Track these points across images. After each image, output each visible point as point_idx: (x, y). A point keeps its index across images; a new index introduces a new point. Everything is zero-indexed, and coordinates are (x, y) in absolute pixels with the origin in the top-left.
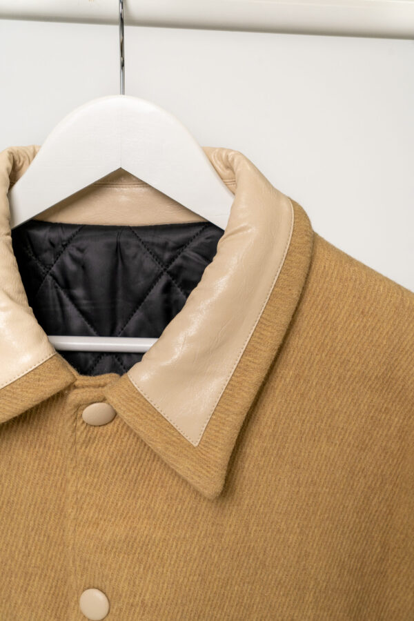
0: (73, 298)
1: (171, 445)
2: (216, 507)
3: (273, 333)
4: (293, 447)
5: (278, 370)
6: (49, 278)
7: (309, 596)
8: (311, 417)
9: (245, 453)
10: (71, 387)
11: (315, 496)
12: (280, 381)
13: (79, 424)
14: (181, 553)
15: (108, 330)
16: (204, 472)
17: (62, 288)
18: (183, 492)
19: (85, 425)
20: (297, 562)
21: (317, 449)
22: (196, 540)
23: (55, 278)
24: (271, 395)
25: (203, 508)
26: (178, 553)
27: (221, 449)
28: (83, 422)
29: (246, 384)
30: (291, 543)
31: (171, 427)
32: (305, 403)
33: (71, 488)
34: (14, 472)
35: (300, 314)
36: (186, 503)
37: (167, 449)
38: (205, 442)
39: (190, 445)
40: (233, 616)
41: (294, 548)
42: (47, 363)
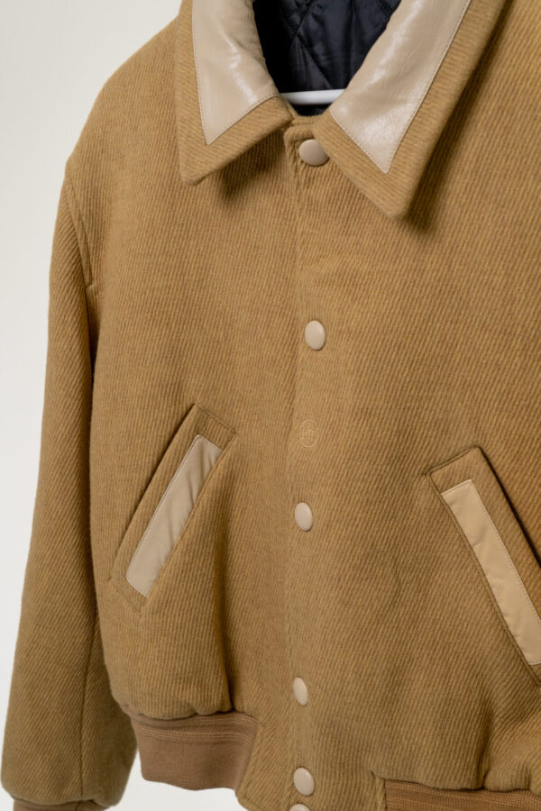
0: (314, 56)
1: (363, 171)
2: (417, 243)
3: (464, 58)
4: (497, 184)
5: (480, 102)
6: (297, 41)
7: (516, 343)
8: (515, 153)
9: (447, 189)
10: (288, 124)
11: (521, 237)
12: (482, 114)
13: (299, 162)
14: (384, 286)
15: (342, 84)
16: (389, 195)
17: (306, 46)
18: (387, 228)
19: (304, 165)
20: (502, 305)
21: (523, 188)
22: (398, 273)
23: (301, 38)
24: (473, 130)
25: (405, 244)
26: (381, 286)
27: (407, 175)
28: (302, 162)
29: (435, 111)
30: (496, 285)
31: (364, 154)
32: (509, 138)
33: (299, 231)
34: (259, 218)
35: (504, 40)
36: (389, 238)
37: (357, 173)
38: (394, 169)
39: (379, 172)
40: (435, 352)
41: (498, 290)
42: (267, 103)
